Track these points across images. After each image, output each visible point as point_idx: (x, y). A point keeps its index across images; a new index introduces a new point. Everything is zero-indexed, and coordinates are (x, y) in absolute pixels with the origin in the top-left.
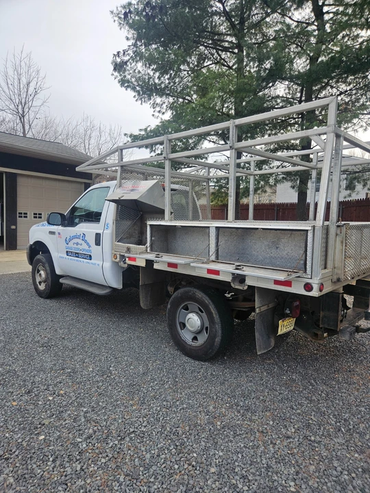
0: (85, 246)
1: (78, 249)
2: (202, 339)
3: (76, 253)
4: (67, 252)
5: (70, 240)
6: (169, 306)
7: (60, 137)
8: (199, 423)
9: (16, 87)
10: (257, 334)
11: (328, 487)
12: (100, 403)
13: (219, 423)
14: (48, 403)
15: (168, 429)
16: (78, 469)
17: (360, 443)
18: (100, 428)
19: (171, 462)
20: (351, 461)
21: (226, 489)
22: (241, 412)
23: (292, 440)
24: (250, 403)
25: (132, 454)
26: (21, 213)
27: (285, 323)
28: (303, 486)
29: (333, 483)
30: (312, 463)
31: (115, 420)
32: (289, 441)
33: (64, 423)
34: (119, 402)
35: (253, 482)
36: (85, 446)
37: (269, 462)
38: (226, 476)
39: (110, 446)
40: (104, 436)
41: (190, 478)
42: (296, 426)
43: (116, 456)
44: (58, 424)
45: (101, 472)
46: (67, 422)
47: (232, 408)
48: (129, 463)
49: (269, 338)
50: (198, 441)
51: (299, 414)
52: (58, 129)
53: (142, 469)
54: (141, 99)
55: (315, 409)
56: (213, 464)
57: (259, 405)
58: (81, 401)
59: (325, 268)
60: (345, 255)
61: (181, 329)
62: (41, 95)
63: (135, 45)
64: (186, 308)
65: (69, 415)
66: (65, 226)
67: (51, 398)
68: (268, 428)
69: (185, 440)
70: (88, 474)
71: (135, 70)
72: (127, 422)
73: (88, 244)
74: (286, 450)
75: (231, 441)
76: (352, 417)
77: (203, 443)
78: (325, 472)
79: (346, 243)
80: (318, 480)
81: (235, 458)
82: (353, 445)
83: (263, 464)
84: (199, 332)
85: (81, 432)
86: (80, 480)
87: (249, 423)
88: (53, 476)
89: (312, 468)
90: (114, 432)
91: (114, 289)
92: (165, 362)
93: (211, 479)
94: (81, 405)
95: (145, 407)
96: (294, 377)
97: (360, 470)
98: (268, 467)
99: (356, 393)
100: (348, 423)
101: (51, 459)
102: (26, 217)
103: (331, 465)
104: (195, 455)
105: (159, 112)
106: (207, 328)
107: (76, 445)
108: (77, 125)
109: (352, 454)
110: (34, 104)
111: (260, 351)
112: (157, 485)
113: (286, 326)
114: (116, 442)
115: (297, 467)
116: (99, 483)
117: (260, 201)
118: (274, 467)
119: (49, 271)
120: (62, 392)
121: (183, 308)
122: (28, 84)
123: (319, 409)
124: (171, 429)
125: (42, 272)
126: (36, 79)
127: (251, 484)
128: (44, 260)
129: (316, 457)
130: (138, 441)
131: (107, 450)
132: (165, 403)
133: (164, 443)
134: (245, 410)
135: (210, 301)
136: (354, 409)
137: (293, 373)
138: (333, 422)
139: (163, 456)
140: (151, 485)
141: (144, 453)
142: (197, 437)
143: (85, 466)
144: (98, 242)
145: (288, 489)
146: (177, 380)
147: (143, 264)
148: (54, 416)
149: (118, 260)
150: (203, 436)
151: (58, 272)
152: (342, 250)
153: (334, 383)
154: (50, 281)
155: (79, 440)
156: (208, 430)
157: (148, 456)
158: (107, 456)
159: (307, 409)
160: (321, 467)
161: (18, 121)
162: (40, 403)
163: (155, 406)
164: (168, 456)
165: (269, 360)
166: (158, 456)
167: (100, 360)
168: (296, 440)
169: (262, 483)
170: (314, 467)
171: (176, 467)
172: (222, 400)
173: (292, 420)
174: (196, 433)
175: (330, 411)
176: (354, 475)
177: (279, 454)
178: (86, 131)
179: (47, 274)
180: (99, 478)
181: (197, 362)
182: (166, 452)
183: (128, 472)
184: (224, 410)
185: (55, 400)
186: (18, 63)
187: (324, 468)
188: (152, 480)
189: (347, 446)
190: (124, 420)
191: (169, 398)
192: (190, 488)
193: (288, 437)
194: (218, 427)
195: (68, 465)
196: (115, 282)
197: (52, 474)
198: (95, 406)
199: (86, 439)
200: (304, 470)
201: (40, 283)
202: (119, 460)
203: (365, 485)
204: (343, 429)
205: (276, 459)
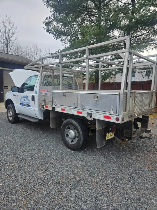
0: (27, 101)
1: (25, 102)
2: (75, 141)
3: (24, 104)
4: (20, 103)
5: (22, 98)
6: (62, 127)
7: (23, 54)
8: (69, 178)
9: (4, 32)
10: (97, 140)
11: (121, 207)
12: (28, 170)
13: (78, 178)
14: (6, 169)
15: (56, 181)
16: (14, 198)
17: (138, 187)
18: (26, 180)
19: (55, 195)
20: (133, 195)
21: (77, 207)
22: (89, 173)
23: (108, 186)
24: (93, 169)
25: (38, 192)
26: (5, 87)
27: (110, 135)
28: (110, 206)
29: (123, 205)
30: (116, 196)
31: (33, 177)
32: (107, 186)
33: (11, 178)
34: (37, 169)
35: (89, 204)
36: (19, 188)
37: (97, 195)
38: (78, 201)
39: (30, 188)
40: (28, 184)
41: (62, 202)
42: (111, 179)
43: (31, 193)
44: (9, 178)
45: (24, 200)
46: (13, 177)
47: (85, 171)
48: (36, 196)
49: (103, 141)
50: (68, 186)
51: (113, 174)
52: (22, 50)
53: (41, 198)
54: (56, 38)
55: (120, 172)
56: (73, 197)
57: (97, 170)
58: (21, 168)
59: (126, 111)
60: (134, 105)
61: (67, 137)
62: (15, 36)
63: (54, 14)
64: (69, 128)
65: (14, 174)
66: (20, 92)
67: (7, 167)
68: (99, 180)
69: (63, 185)
70: (18, 200)
71: (53, 25)
72: (38, 178)
73: (29, 100)
74: (105, 190)
75: (82, 186)
76: (136, 175)
77: (70, 187)
78: (121, 200)
79: (134, 100)
80: (117, 203)
81: (82, 194)
82: (135, 188)
83: (94, 196)
84: (74, 138)
85: (18, 182)
86: (14, 203)
87: (91, 178)
88: (3, 202)
89: (115, 198)
90: (32, 182)
91: (40, 120)
92: (59, 152)
93: (71, 203)
94: (20, 170)
95: (47, 171)
96: (114, 158)
97: (136, 199)
98: (97, 197)
99: (139, 165)
100: (134, 178)
101: (3, 194)
102: (8, 88)
103: (124, 197)
104: (66, 192)
105: (64, 43)
106: (77, 137)
107: (15, 188)
108: (31, 48)
109: (134, 192)
110: (12, 39)
111: (98, 146)
112: (47, 205)
113: (110, 136)
114: (32, 187)
115: (109, 198)
116: (22, 204)
117: (109, 81)
118: (99, 197)
119: (13, 112)
120: (13, 164)
121: (67, 128)
122: (9, 31)
123: (122, 172)
124: (57, 181)
125: (11, 112)
126: (12, 28)
127: (88, 205)
128: (11, 107)
129: (118, 193)
130: (42, 186)
131: (28, 190)
132: (56, 169)
133: (53, 187)
134: (90, 172)
135: (78, 125)
136: (138, 172)
137: (113, 156)
138: (127, 178)
139: (52, 193)
140: (44, 205)
141: (44, 191)
142: (68, 184)
143: (18, 197)
144: (33, 100)
145: (104, 207)
146: (63, 159)
147: (51, 109)
148: (8, 175)
149: (41, 107)
150: (70, 184)
151: (17, 112)
152: (133, 103)
153: (130, 160)
154: (14, 116)
155: (17, 186)
156: (73, 181)
157: (45, 193)
158: (28, 193)
159: (117, 172)
160: (119, 197)
161: (5, 47)
162: (3, 169)
163: (52, 171)
164: (54, 193)
165: (104, 150)
166: (50, 193)
167: (31, 151)
168: (110, 185)
169: (93, 204)
170: (116, 198)
171: (57, 197)
172: (81, 168)
173: (110, 177)
174: (68, 183)
175: (127, 173)
176: (133, 201)
177: (102, 192)
178: (35, 51)
179: (13, 113)
180: (22, 202)
181: (73, 151)
182: (53, 191)
183: (35, 200)
184: (81, 172)
185: (9, 168)
186: (5, 21)
187: (120, 198)
188: (45, 203)
189: (132, 189)
190: (37, 177)
191: (58, 167)
192: (61, 207)
193: (107, 184)
194: (78, 180)
195: (10, 196)
196: (41, 117)
197: (3, 201)
198: (26, 171)
199: (20, 185)
200: (111, 199)
201: (10, 117)
202: (33, 194)
203: (137, 206)
204: (131, 181)
205: (100, 194)
